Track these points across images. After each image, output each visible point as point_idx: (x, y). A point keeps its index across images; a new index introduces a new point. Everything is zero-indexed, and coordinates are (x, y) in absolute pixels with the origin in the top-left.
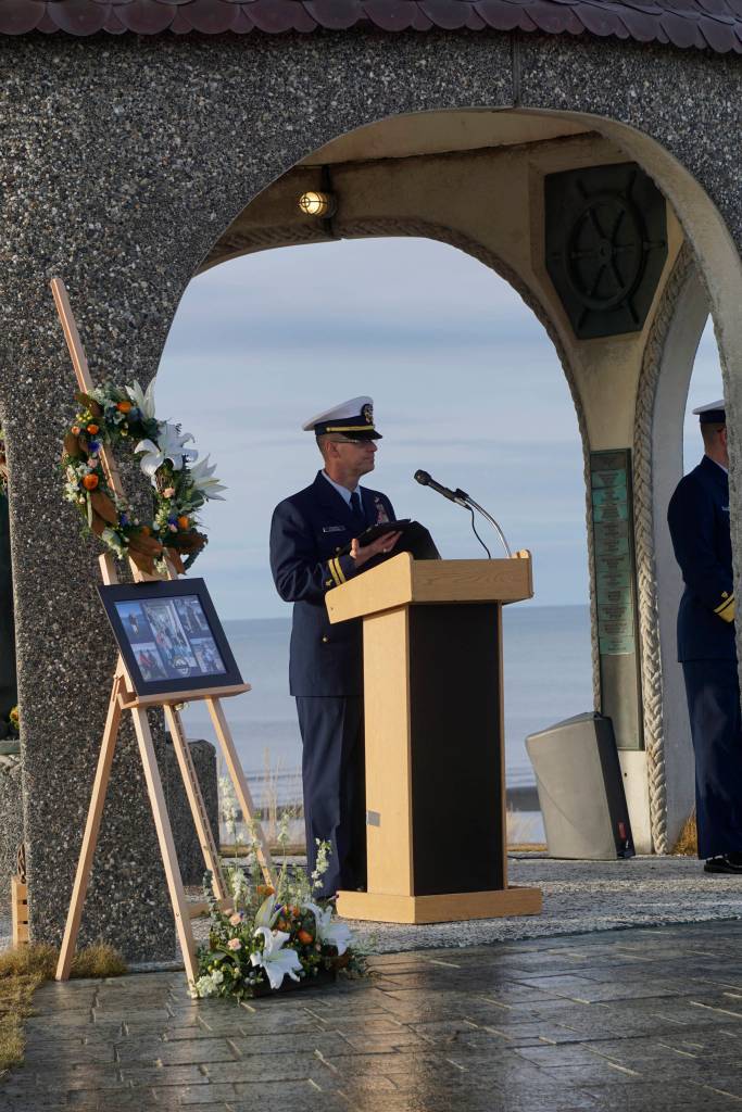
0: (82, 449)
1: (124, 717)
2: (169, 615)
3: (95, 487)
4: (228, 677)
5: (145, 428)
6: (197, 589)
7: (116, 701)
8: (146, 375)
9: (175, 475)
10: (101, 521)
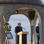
0: (5, 25)
1: (6, 40)
2: (9, 34)
3: (5, 27)
4: (12, 38)
5: (8, 24)
6: (11, 33)
7: (6, 39)
8: (8, 21)
9: (10, 27)
10: (6, 29)
